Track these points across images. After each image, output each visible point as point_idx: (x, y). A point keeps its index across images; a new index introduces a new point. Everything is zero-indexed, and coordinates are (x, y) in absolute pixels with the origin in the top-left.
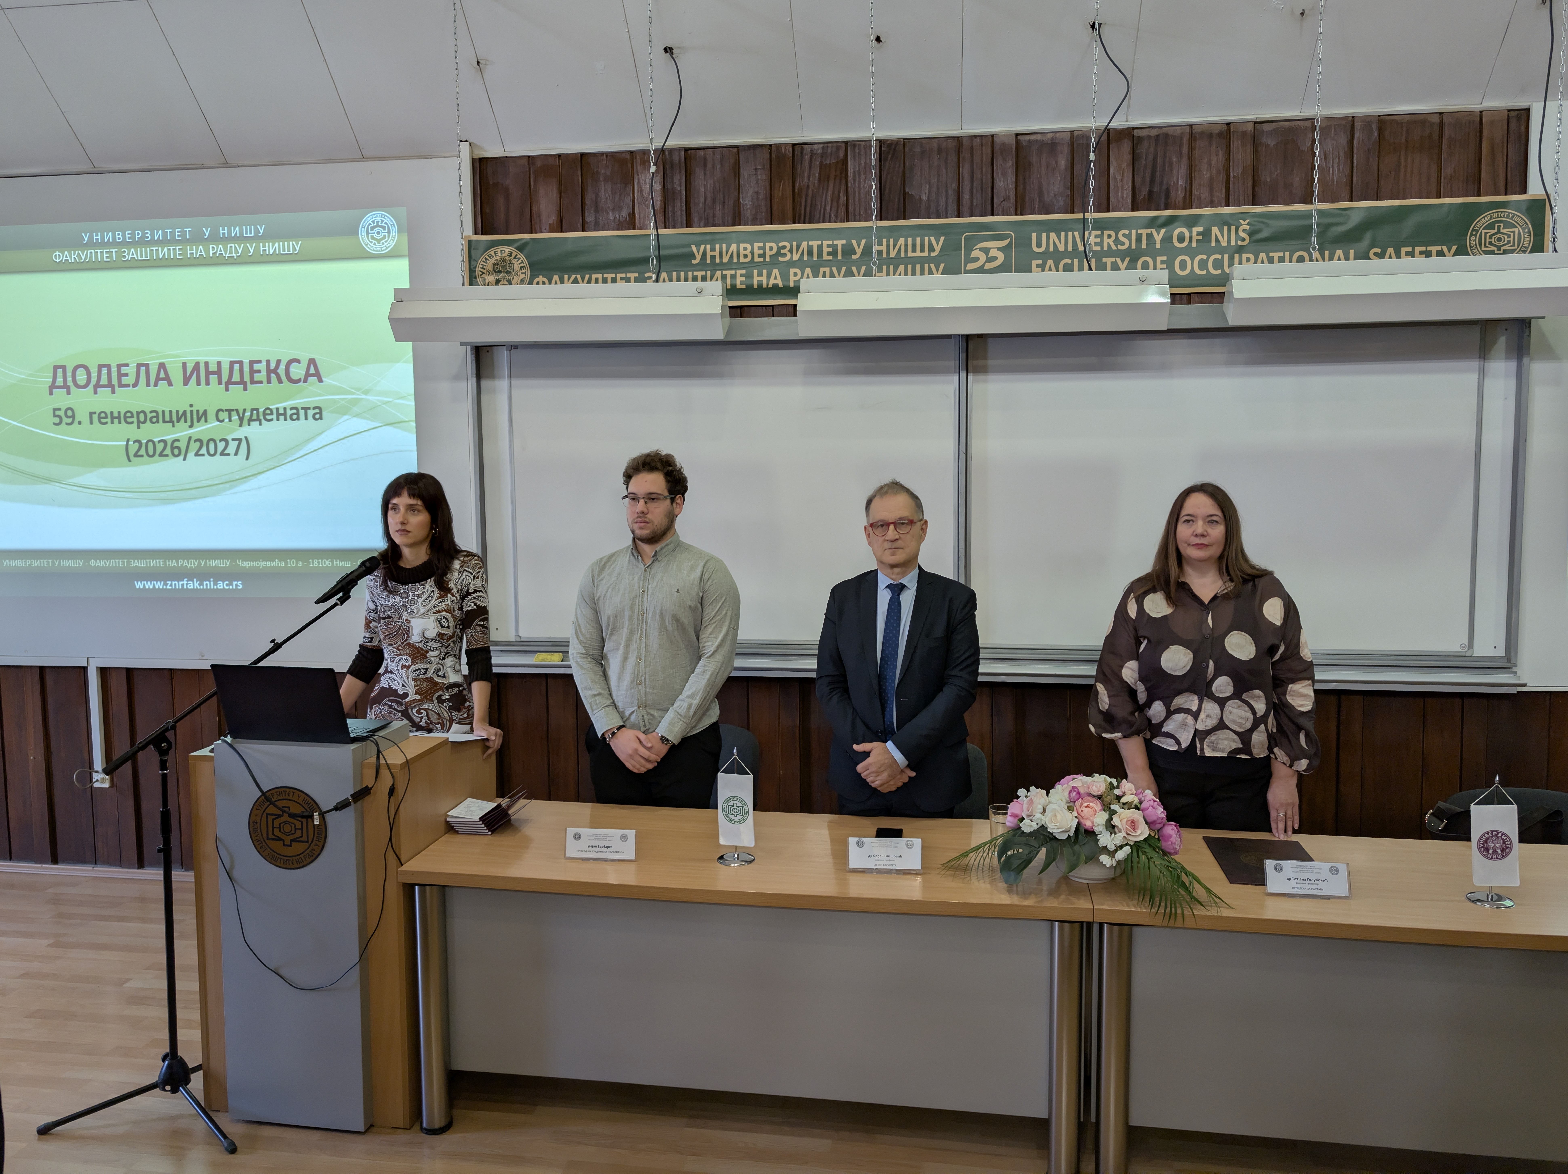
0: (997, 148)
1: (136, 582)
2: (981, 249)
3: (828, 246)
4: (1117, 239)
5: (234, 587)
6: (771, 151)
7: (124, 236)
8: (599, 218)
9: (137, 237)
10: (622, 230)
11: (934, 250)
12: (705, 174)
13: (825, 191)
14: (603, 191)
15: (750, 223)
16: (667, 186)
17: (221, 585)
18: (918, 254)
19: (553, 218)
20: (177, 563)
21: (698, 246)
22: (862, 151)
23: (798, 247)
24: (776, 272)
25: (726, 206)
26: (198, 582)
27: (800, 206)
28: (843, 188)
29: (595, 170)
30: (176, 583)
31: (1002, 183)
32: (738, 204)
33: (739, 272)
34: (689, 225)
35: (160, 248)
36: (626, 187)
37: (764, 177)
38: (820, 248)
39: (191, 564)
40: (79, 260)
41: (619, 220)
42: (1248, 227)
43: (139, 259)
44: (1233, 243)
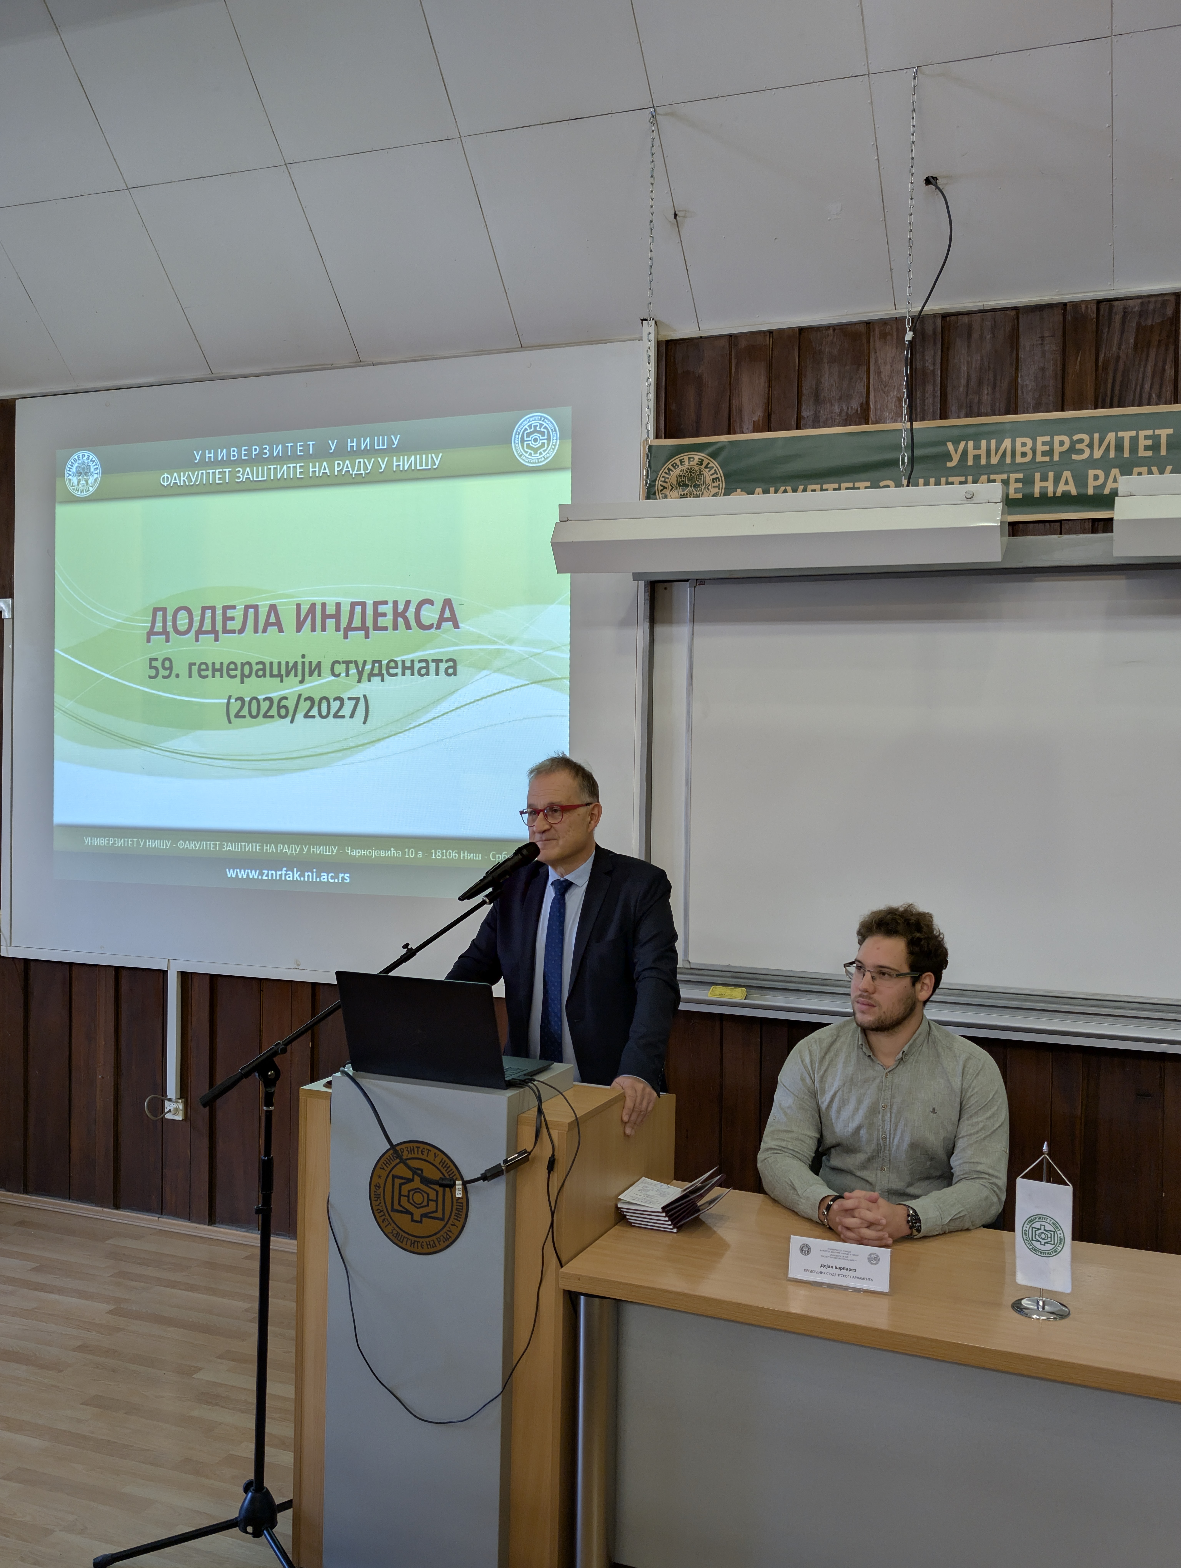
1: (227, 870)
3: (1147, 437)
5: (340, 881)
6: (1065, 311)
7: (240, 453)
8: (820, 411)
9: (254, 453)
10: (849, 425)
12: (969, 347)
13: (1143, 364)
14: (826, 376)
15: (1031, 410)
16: (916, 365)
17: (325, 877)
19: (759, 414)
20: (277, 849)
21: (956, 443)
23: (1101, 440)
24: (1067, 474)
25: (997, 389)
26: (299, 873)
27: (1106, 382)
28: (1171, 357)
29: (817, 349)
30: (274, 872)
32: (1014, 385)
33: (1013, 476)
34: (944, 416)
35: (279, 466)
36: (858, 369)
37: (1054, 348)
38: (1134, 440)
39: (292, 851)
40: (189, 483)
41: (847, 412)
43: (255, 479)
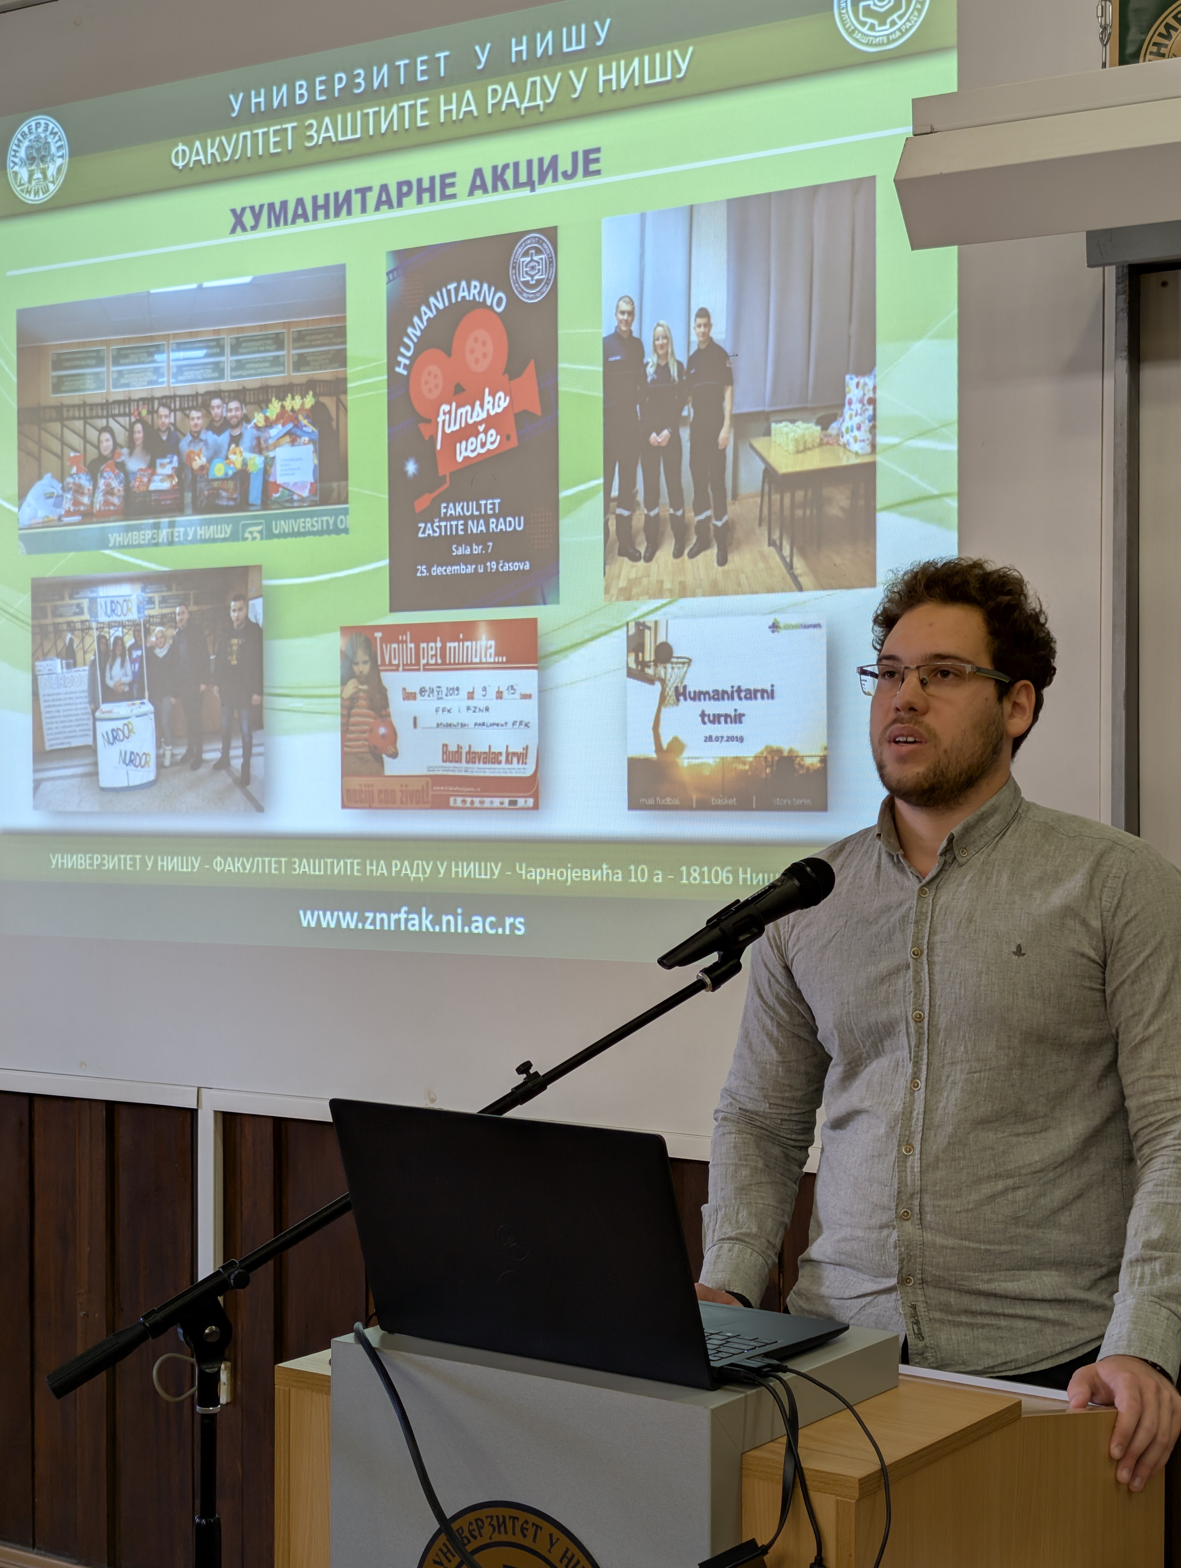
1: (301, 913)
5: (507, 932)
7: (311, 89)
9: (337, 87)
17: (479, 925)
20: (389, 867)
26: (431, 917)
35: (383, 109)
39: (417, 873)
40: (221, 157)
43: (340, 139)
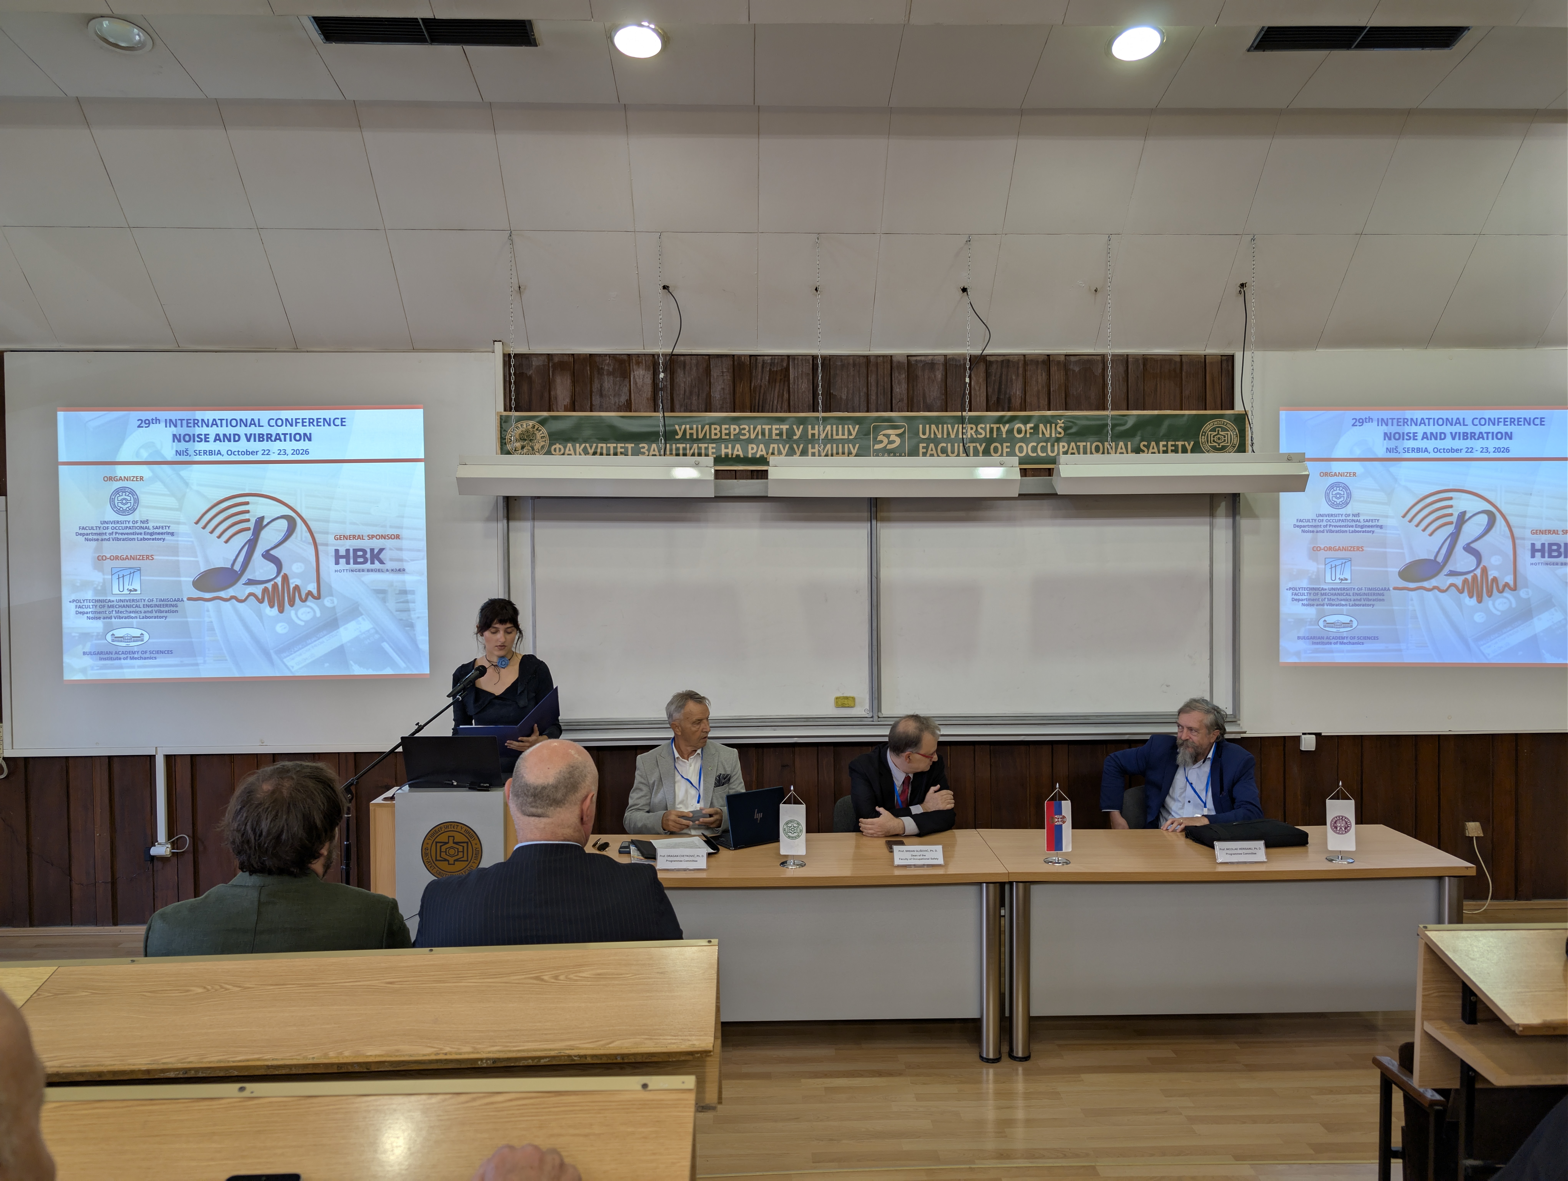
0: (894, 365)
2: (884, 435)
3: (776, 429)
4: (977, 430)
6: (734, 359)
8: (603, 403)
10: (621, 412)
11: (851, 435)
12: (684, 374)
13: (773, 390)
14: (606, 383)
16: (656, 381)
18: (840, 437)
19: (567, 401)
21: (680, 425)
22: (800, 363)
23: (755, 429)
24: (738, 446)
25: (700, 398)
27: (755, 400)
28: (786, 388)
29: (600, 367)
31: (898, 390)
32: (709, 396)
33: (711, 446)
34: (673, 410)
36: (624, 380)
37: (729, 378)
38: (770, 430)
41: (619, 404)
42: (1063, 425)
44: (1053, 435)
